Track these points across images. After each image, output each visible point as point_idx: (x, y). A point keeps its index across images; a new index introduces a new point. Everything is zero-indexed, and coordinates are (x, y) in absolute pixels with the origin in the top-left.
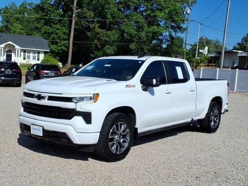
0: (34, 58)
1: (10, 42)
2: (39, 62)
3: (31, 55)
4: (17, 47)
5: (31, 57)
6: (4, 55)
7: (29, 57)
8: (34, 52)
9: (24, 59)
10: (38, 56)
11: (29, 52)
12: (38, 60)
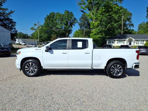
0: (141, 43)
1: (130, 38)
2: (143, 45)
3: (140, 42)
4: (133, 39)
5: (140, 43)
6: (128, 43)
7: (139, 43)
8: (141, 41)
9: (137, 44)
10: (143, 42)
11: (139, 41)
12: (143, 44)
